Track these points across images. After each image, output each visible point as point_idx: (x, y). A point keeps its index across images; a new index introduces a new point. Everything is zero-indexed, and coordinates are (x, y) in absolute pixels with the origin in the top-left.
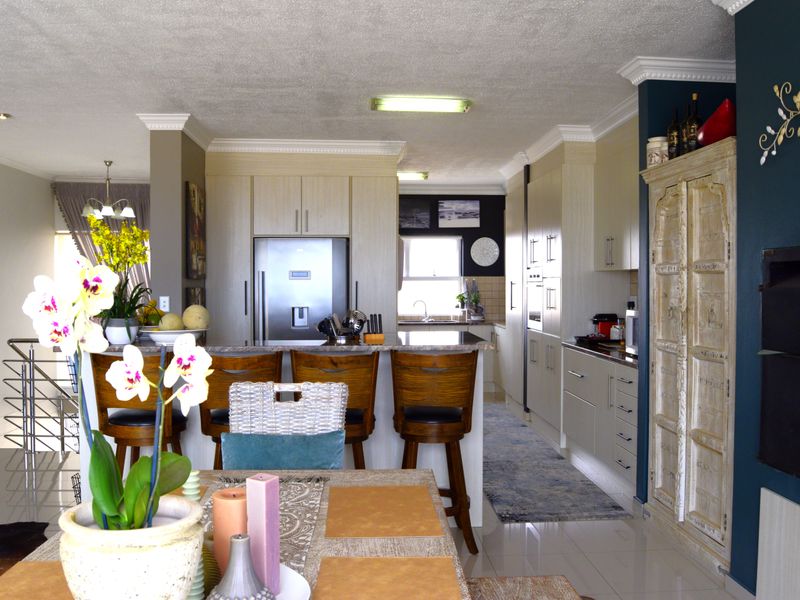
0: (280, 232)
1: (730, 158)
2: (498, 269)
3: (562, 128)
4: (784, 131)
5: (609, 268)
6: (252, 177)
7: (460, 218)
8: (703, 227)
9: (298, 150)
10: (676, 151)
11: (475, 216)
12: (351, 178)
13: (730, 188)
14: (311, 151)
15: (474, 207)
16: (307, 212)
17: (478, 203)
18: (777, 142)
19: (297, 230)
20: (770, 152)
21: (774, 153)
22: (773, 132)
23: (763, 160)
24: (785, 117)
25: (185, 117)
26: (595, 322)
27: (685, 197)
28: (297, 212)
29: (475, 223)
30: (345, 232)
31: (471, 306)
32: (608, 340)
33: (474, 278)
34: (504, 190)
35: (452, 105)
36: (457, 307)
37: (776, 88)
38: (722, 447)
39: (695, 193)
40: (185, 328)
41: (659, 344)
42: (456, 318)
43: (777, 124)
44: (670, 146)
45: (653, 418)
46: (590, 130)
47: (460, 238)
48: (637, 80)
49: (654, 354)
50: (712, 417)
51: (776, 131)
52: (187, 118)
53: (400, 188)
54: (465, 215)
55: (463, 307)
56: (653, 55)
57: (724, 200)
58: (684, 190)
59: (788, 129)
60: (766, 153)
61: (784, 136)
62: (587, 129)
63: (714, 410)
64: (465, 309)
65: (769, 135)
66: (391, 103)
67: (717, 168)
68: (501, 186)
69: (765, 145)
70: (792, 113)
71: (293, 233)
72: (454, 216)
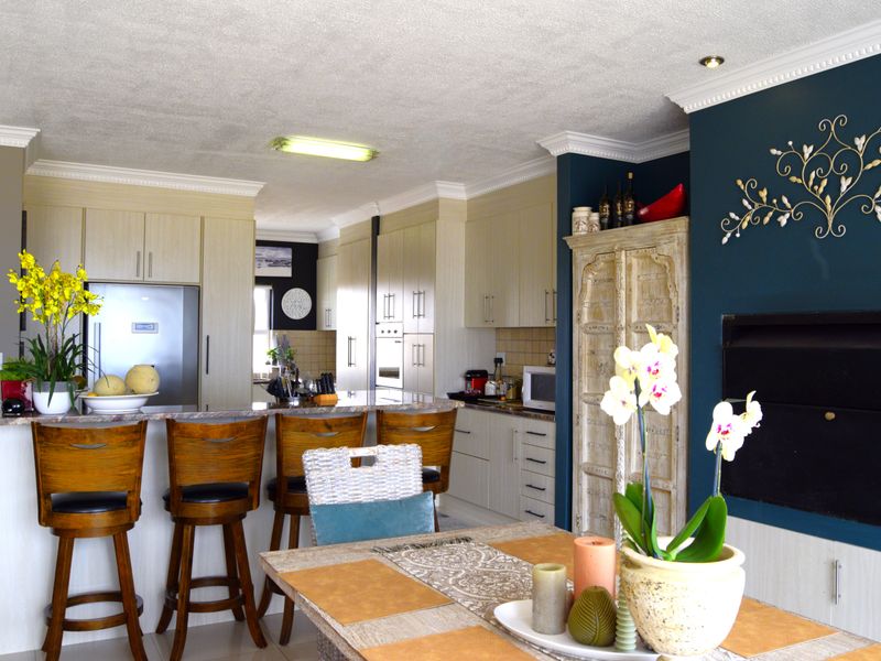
0: (118, 277)
1: (680, 235)
2: (310, 322)
3: (440, 184)
4: (748, 218)
5: (487, 325)
6: (84, 210)
7: (270, 266)
8: (642, 291)
9: (142, 182)
10: (610, 223)
11: (287, 265)
12: (202, 219)
13: (679, 261)
14: (158, 184)
15: (286, 254)
16: (150, 254)
17: (290, 250)
18: (741, 227)
19: (138, 276)
20: (733, 234)
21: (738, 235)
22: (737, 218)
23: (725, 240)
24: (750, 207)
25: (32, 132)
26: (467, 379)
27: (624, 265)
28: (138, 253)
29: (286, 272)
30: (195, 280)
31: (285, 362)
32: (483, 395)
33: (285, 332)
34: (318, 238)
35: (357, 153)
36: (268, 363)
37: (740, 182)
38: (671, 486)
39: (634, 261)
40: (133, 392)
41: (586, 398)
42: (265, 375)
43: (742, 212)
44: (601, 218)
45: (579, 467)
46: (463, 188)
47: (271, 288)
48: (557, 152)
49: (580, 407)
50: (655, 460)
51: (741, 217)
52: (34, 135)
53: (257, 233)
54: (276, 263)
55: (275, 363)
56: (581, 131)
57: (672, 270)
58: (623, 258)
59: (753, 217)
60: (729, 235)
61: (749, 222)
62: (461, 187)
63: (656, 454)
64: (279, 366)
65: (732, 220)
66: (299, 145)
67: (662, 242)
68: (316, 234)
69: (728, 228)
70: (757, 205)
71: (134, 278)
72: (264, 264)
